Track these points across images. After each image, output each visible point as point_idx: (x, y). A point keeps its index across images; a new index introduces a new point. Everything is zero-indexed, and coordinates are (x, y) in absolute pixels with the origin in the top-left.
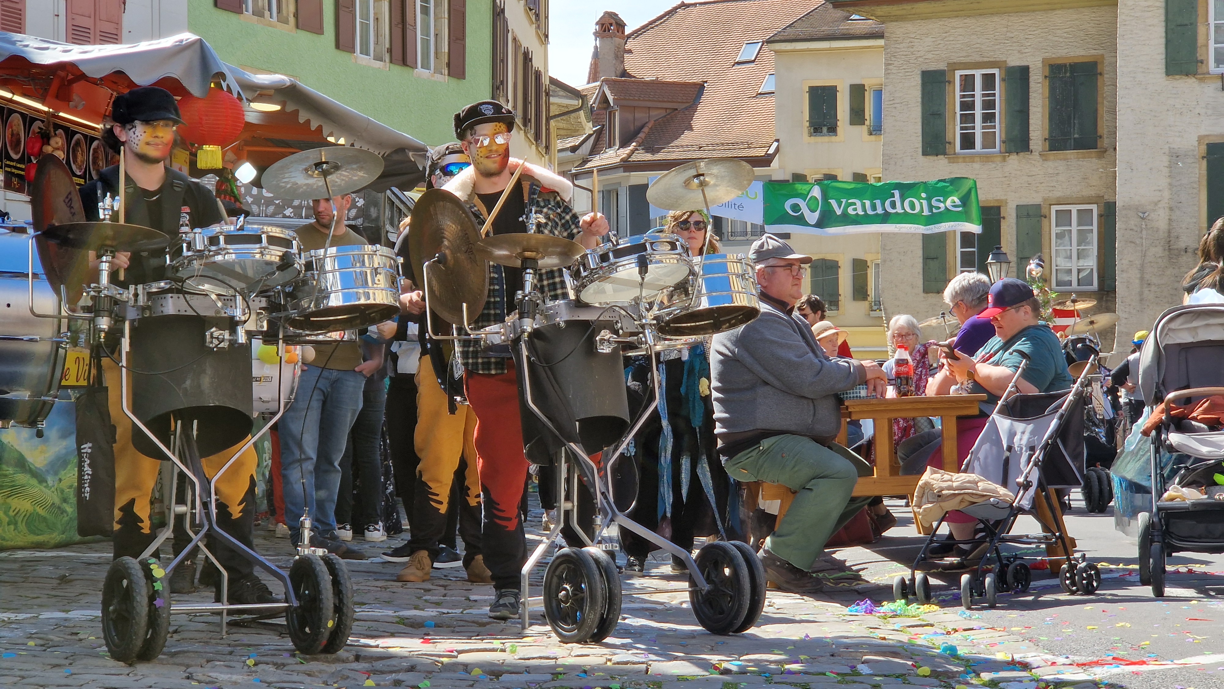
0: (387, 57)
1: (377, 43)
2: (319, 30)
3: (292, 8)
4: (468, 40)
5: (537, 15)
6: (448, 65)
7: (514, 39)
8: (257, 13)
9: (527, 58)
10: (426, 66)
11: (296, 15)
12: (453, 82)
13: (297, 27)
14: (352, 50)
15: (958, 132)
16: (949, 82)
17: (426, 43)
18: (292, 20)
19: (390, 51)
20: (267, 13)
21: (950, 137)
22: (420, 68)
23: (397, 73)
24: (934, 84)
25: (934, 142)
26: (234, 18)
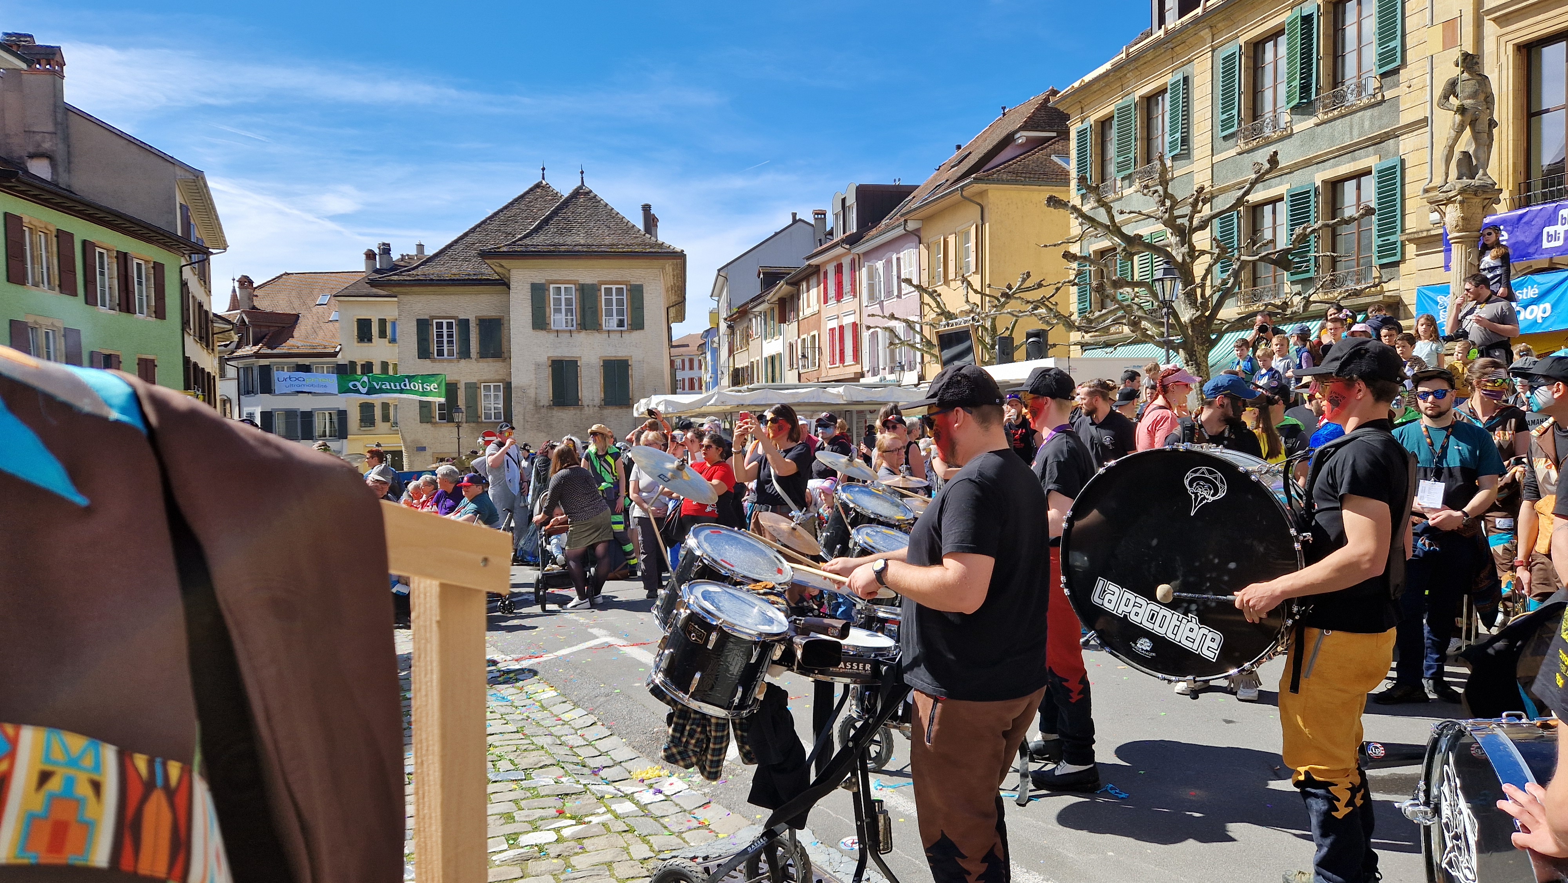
0: (117, 308)
1: (110, 301)
2: (74, 294)
3: (57, 282)
4: (166, 299)
5: (205, 282)
6: (155, 312)
7: (193, 297)
8: (35, 285)
9: (200, 305)
10: (141, 312)
11: (60, 286)
12: (159, 321)
13: (61, 292)
14: (96, 305)
15: (435, 348)
16: (430, 325)
17: (141, 300)
18: (57, 288)
19: (119, 305)
20: (41, 285)
21: (431, 351)
22: (138, 314)
23: (124, 315)
24: (423, 325)
25: (424, 353)
26: (20, 288)
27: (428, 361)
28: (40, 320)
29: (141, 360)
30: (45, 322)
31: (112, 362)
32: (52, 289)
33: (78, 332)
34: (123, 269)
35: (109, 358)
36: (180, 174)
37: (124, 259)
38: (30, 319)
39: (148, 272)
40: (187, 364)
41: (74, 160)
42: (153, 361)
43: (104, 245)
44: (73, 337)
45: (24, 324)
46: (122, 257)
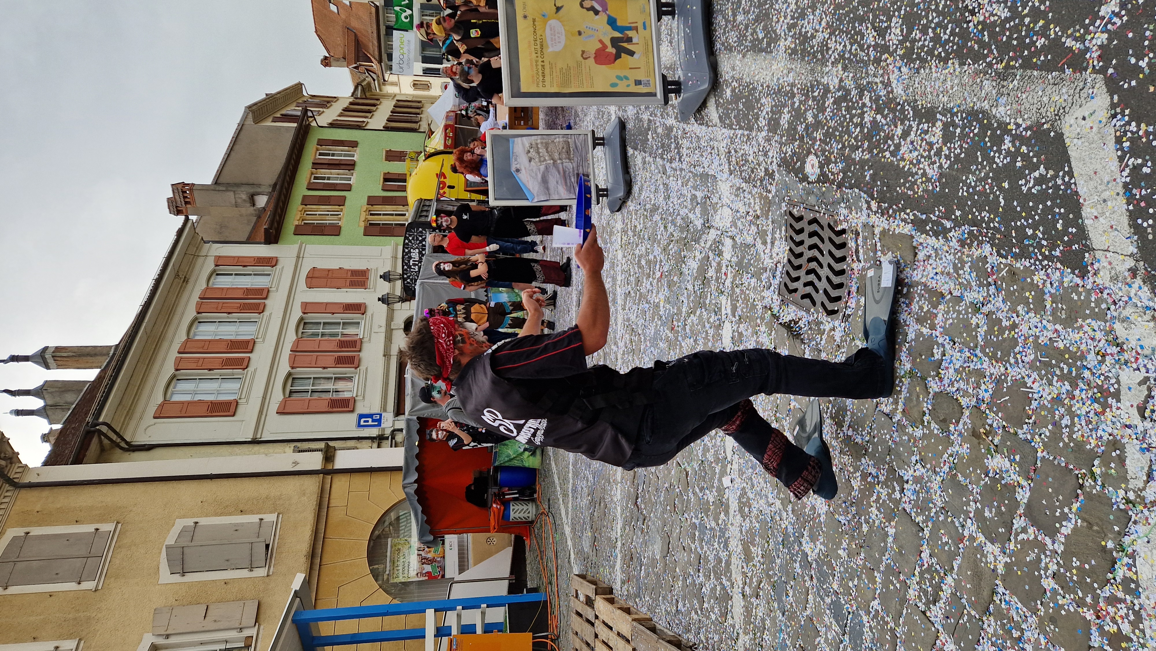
0: (352, 171)
1: (347, 175)
2: (345, 198)
3: (337, 207)
4: (342, 139)
8: (340, 219)
10: (354, 156)
12: (359, 146)
14: (350, 185)
17: (345, 155)
18: (341, 207)
19: (349, 170)
20: (340, 216)
23: (356, 168)
26: (342, 229)
28: (363, 220)
29: (387, 160)
30: (363, 216)
31: (388, 178)
32: (341, 210)
33: (369, 198)
34: (324, 166)
35: (386, 180)
36: (250, 121)
37: (316, 165)
38: (362, 224)
39: (324, 149)
40: (387, 128)
41: (251, 182)
42: (387, 152)
43: (309, 176)
44: (372, 201)
45: (366, 228)
46: (316, 166)
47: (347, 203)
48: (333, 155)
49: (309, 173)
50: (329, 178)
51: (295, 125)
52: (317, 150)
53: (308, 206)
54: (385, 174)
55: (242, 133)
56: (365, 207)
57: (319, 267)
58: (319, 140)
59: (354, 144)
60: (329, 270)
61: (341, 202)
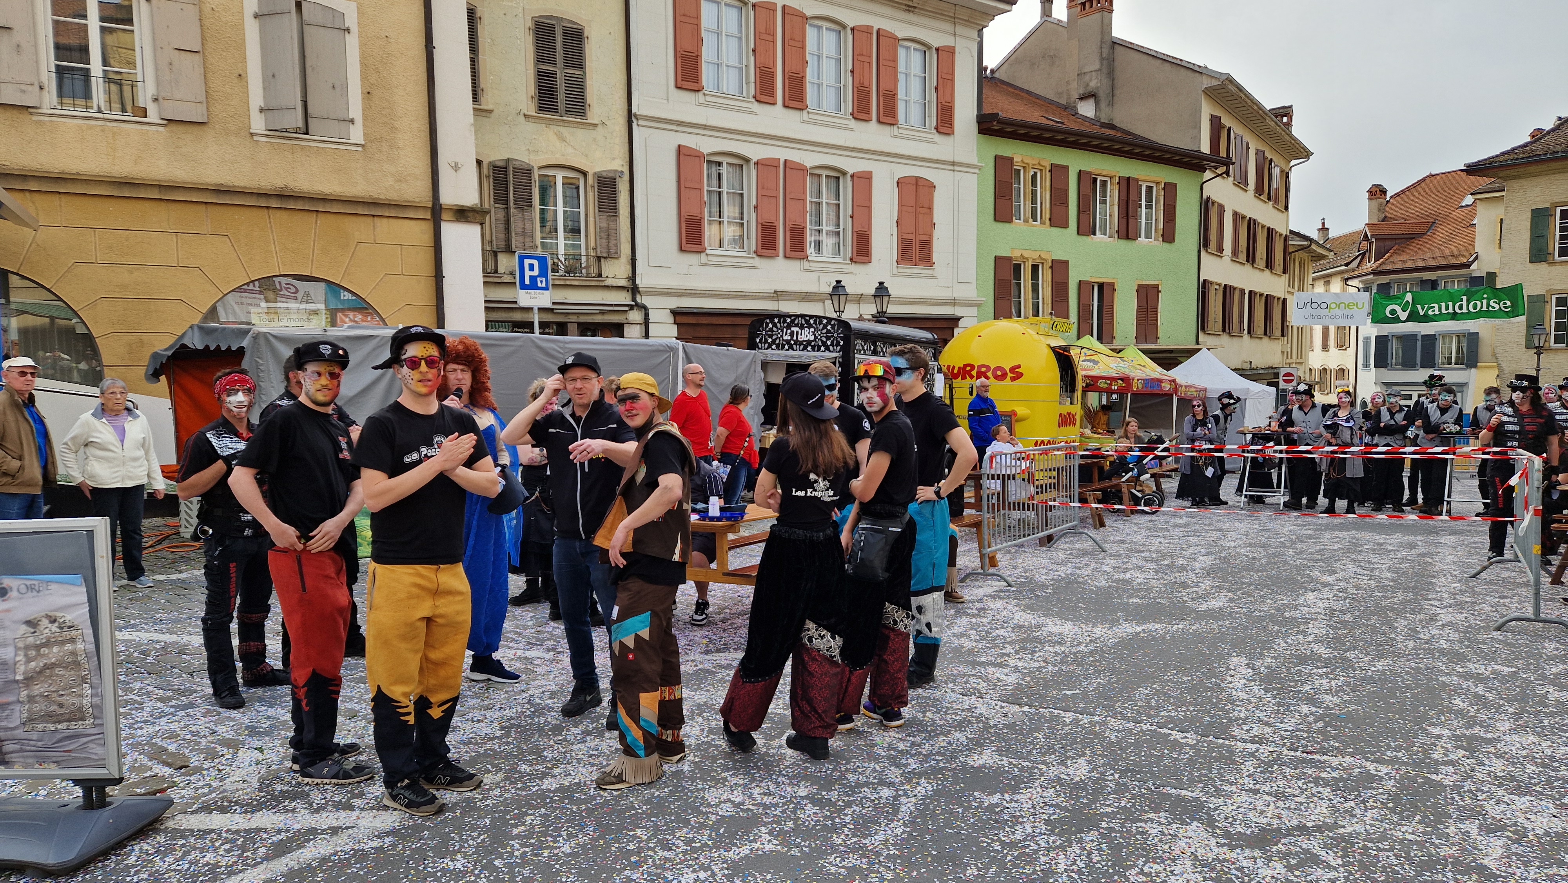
0: (1116, 236)
1: (1110, 228)
2: (1065, 225)
3: (1048, 216)
4: (1177, 221)
5: (1277, 202)
6: (1163, 235)
7: (1236, 214)
8: (1026, 221)
10: (1146, 238)
11: (1050, 220)
12: (1166, 245)
13: (1051, 225)
14: (1093, 234)
15: (1557, 246)
16: (1552, 215)
17: (1147, 225)
18: (1048, 222)
19: (1118, 232)
20: (1031, 220)
21: (1550, 250)
22: (1142, 239)
23: (1123, 243)
24: (1540, 217)
25: (1538, 254)
26: (1007, 225)
27: (1543, 266)
28: (1026, 254)
29: (1140, 287)
30: (1032, 256)
31: (1105, 290)
32: (1043, 223)
33: (1065, 263)
34: (1124, 194)
35: (1101, 286)
36: (1207, 83)
37: (1127, 184)
38: (1016, 254)
39: (1158, 194)
40: (1204, 287)
41: (1117, 92)
42: (1157, 287)
43: (1104, 173)
44: (1060, 268)
45: (1009, 259)
46: (1125, 182)
47: (1056, 231)
48: (1149, 207)
49: (1111, 173)
50: (1104, 202)
51: (1205, 148)
52: (1157, 183)
53: (1048, 174)
54: (1112, 285)
55: (1189, 73)
56: (1049, 257)
57: (936, 195)
58: (1175, 185)
59: (1168, 236)
60: (930, 208)
61: (1058, 221)
